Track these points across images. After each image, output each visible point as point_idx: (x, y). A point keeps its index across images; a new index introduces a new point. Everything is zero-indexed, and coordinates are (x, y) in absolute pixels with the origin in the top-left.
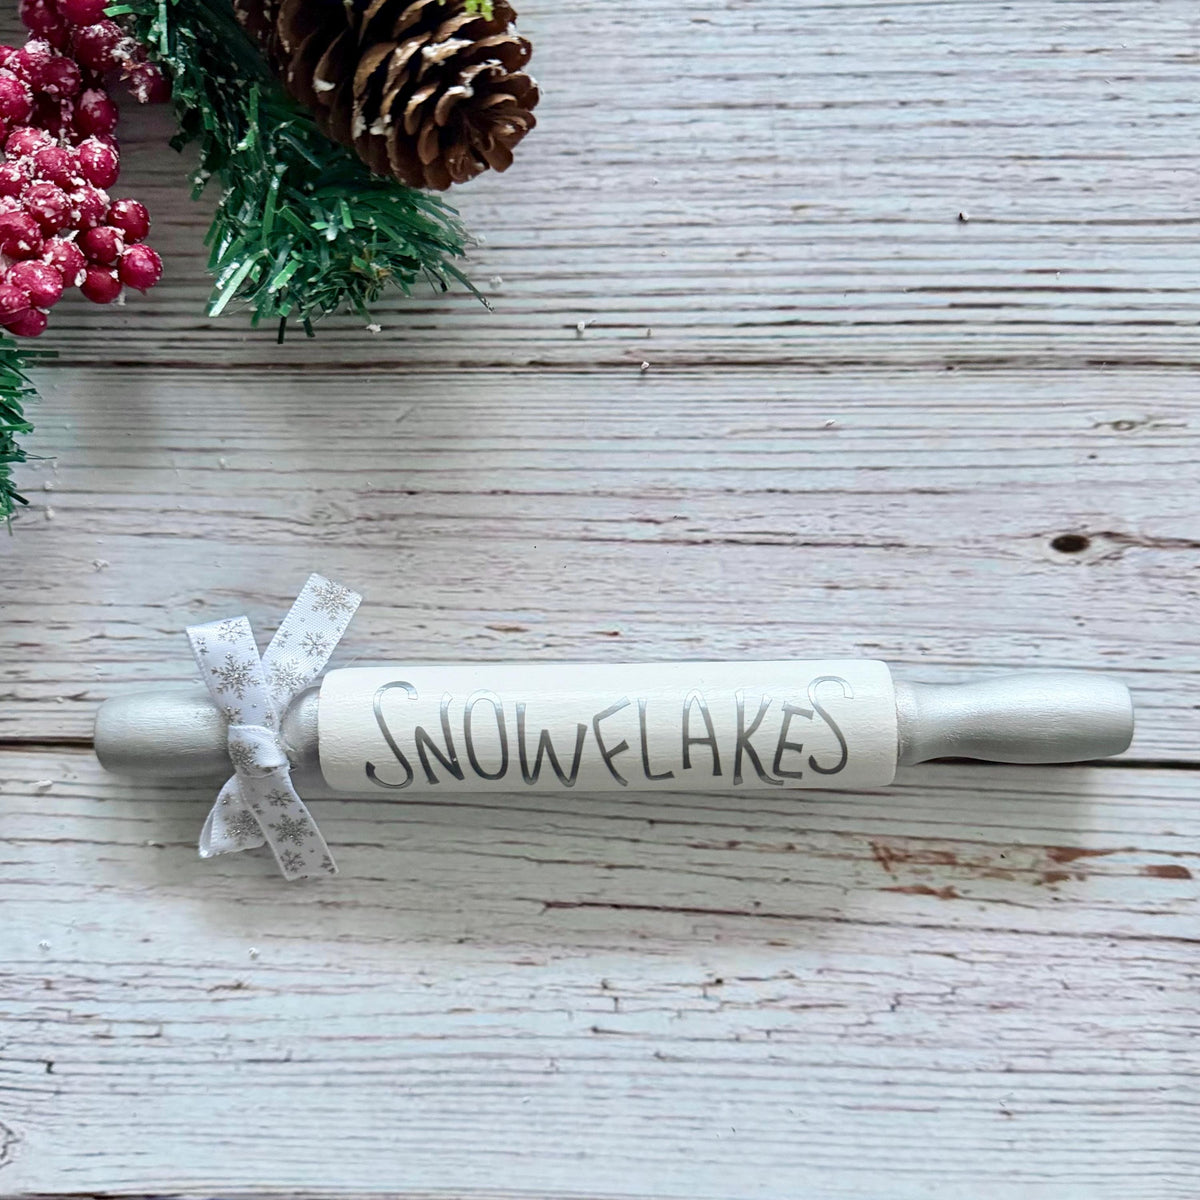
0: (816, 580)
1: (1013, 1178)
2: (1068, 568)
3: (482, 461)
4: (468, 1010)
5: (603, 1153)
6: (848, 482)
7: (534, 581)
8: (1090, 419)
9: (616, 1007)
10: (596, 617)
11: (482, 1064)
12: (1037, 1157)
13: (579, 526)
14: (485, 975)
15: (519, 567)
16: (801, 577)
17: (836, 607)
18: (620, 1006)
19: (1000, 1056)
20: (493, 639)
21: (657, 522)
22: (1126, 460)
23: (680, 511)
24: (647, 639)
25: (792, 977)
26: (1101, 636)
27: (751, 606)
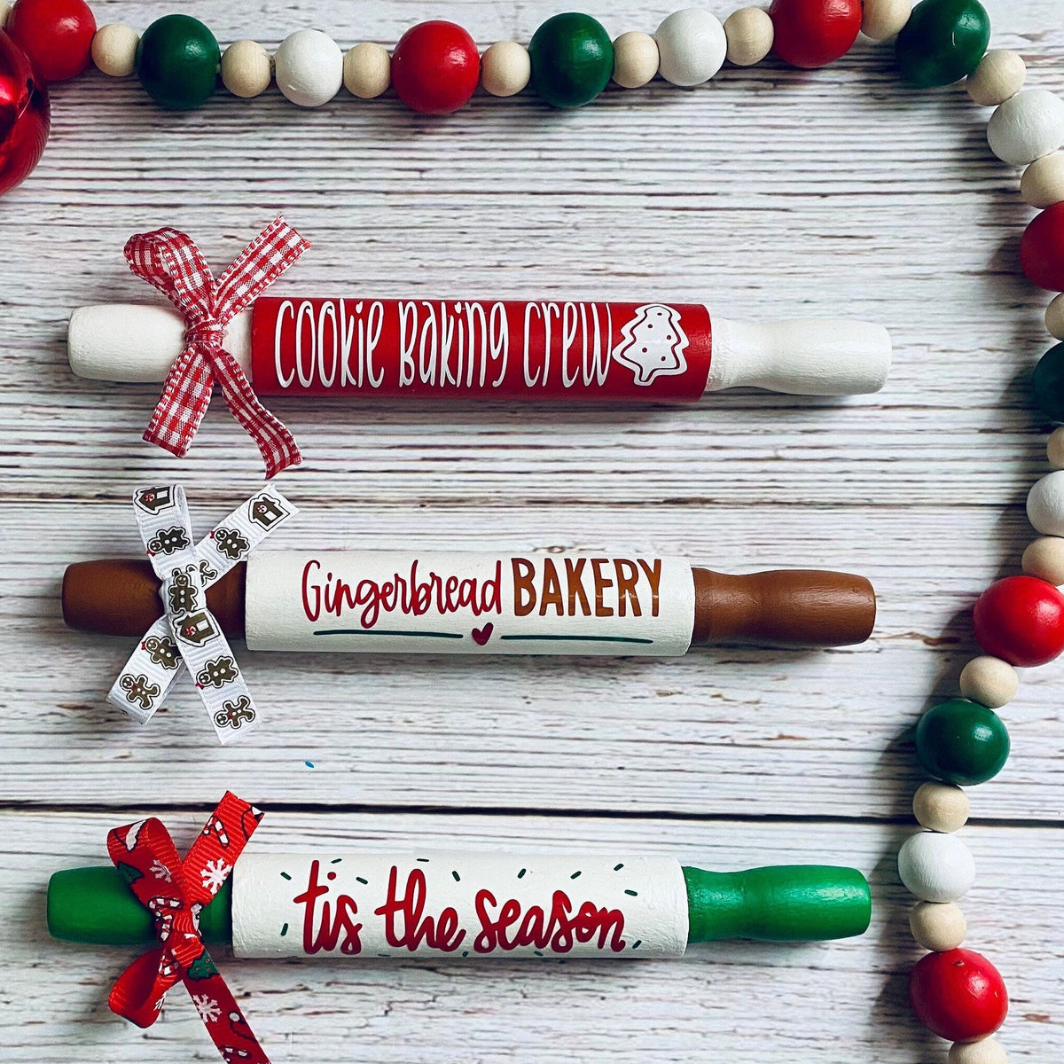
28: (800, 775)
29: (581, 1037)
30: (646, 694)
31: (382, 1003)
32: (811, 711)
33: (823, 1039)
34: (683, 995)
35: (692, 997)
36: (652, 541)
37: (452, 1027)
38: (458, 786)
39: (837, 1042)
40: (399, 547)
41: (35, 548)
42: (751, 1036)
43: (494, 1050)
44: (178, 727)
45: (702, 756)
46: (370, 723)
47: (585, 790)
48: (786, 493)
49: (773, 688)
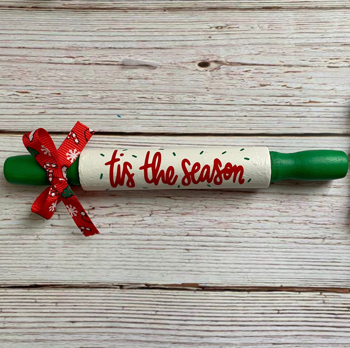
0: (125, 76)
1: (190, 272)
2: (204, 72)
3: (15, 38)
4: (9, 219)
5: (54, 266)
6: (134, 45)
7: (32, 77)
8: (209, 26)
9: (59, 218)
10: (53, 88)
11: (14, 237)
12: (198, 265)
13: (48, 59)
14: (15, 208)
15: (27, 72)
16: (120, 75)
17: (131, 85)
18: (60, 217)
19: (185, 230)
20: (18, 95)
21: (73, 58)
22: (220, 38)
23: (81, 54)
24: (70, 95)
25: (117, 206)
26: (214, 94)
27: (104, 85)
28: (318, 117)
29: (229, 224)
30: (256, 86)
31: (149, 211)
32: (322, 91)
33: (329, 224)
34: (271, 207)
35: (275, 208)
36: (258, 24)
37: (177, 220)
38: (180, 125)
39: (334, 225)
40: (156, 27)
41: (7, 28)
42: (299, 223)
43: (194, 229)
44: (65, 100)
45: (278, 110)
46: (143, 99)
47: (231, 125)
48: (311, 4)
49: (307, 82)
